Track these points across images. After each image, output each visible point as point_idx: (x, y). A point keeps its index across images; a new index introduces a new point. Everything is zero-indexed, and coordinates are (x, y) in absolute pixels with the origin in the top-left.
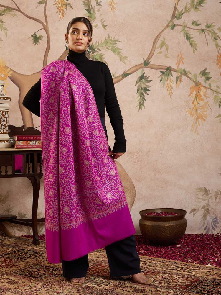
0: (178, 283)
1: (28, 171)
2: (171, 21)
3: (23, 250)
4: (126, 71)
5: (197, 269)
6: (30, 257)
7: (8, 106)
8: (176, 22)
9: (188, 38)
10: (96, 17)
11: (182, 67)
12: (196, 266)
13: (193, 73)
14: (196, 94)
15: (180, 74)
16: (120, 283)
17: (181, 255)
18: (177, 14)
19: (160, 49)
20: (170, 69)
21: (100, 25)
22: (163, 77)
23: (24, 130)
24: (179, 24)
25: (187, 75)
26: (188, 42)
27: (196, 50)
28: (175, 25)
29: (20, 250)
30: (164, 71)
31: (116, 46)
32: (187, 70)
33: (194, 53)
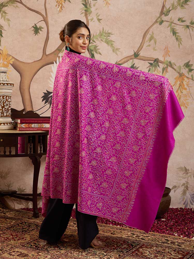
0: (172, 256)
1: (30, 151)
2: (159, 17)
3: (25, 223)
4: (117, 62)
5: (185, 242)
6: (33, 230)
7: (11, 91)
8: (164, 18)
9: (174, 33)
10: (91, 11)
11: (168, 59)
12: (183, 239)
13: (178, 65)
14: (180, 84)
15: (166, 66)
16: (120, 256)
17: (168, 228)
18: (165, 10)
19: (148, 42)
20: (157, 60)
21: (95, 19)
22: (151, 68)
23: (24, 113)
24: (166, 20)
25: (172, 67)
26: (174, 36)
27: (181, 44)
28: (163, 21)
29: (23, 223)
30: (152, 62)
31: (109, 38)
32: (172, 62)
33: (179, 47)
